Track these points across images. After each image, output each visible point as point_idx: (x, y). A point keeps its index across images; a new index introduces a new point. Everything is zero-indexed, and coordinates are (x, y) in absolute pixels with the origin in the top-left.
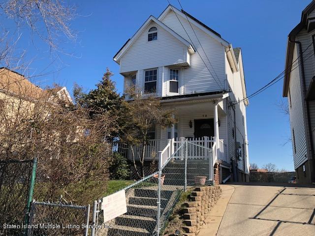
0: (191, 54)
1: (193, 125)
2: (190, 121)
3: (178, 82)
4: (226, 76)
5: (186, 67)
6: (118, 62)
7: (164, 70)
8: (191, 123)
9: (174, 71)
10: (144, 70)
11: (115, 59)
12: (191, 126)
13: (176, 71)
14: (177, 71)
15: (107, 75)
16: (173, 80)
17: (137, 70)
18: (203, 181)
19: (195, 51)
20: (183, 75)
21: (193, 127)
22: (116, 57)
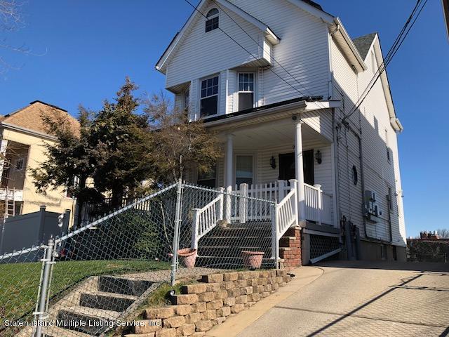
0: (272, 45)
1: (277, 164)
2: (273, 157)
3: (252, 94)
4: (332, 74)
5: (265, 67)
6: (163, 71)
7: (228, 76)
8: (273, 160)
9: (246, 75)
10: (200, 79)
11: (157, 67)
12: (274, 166)
13: (249, 75)
14: (252, 76)
15: (126, 89)
16: (243, 92)
17: (189, 80)
18: (258, 259)
19: (279, 39)
20: (260, 81)
21: (278, 167)
22: (159, 64)
